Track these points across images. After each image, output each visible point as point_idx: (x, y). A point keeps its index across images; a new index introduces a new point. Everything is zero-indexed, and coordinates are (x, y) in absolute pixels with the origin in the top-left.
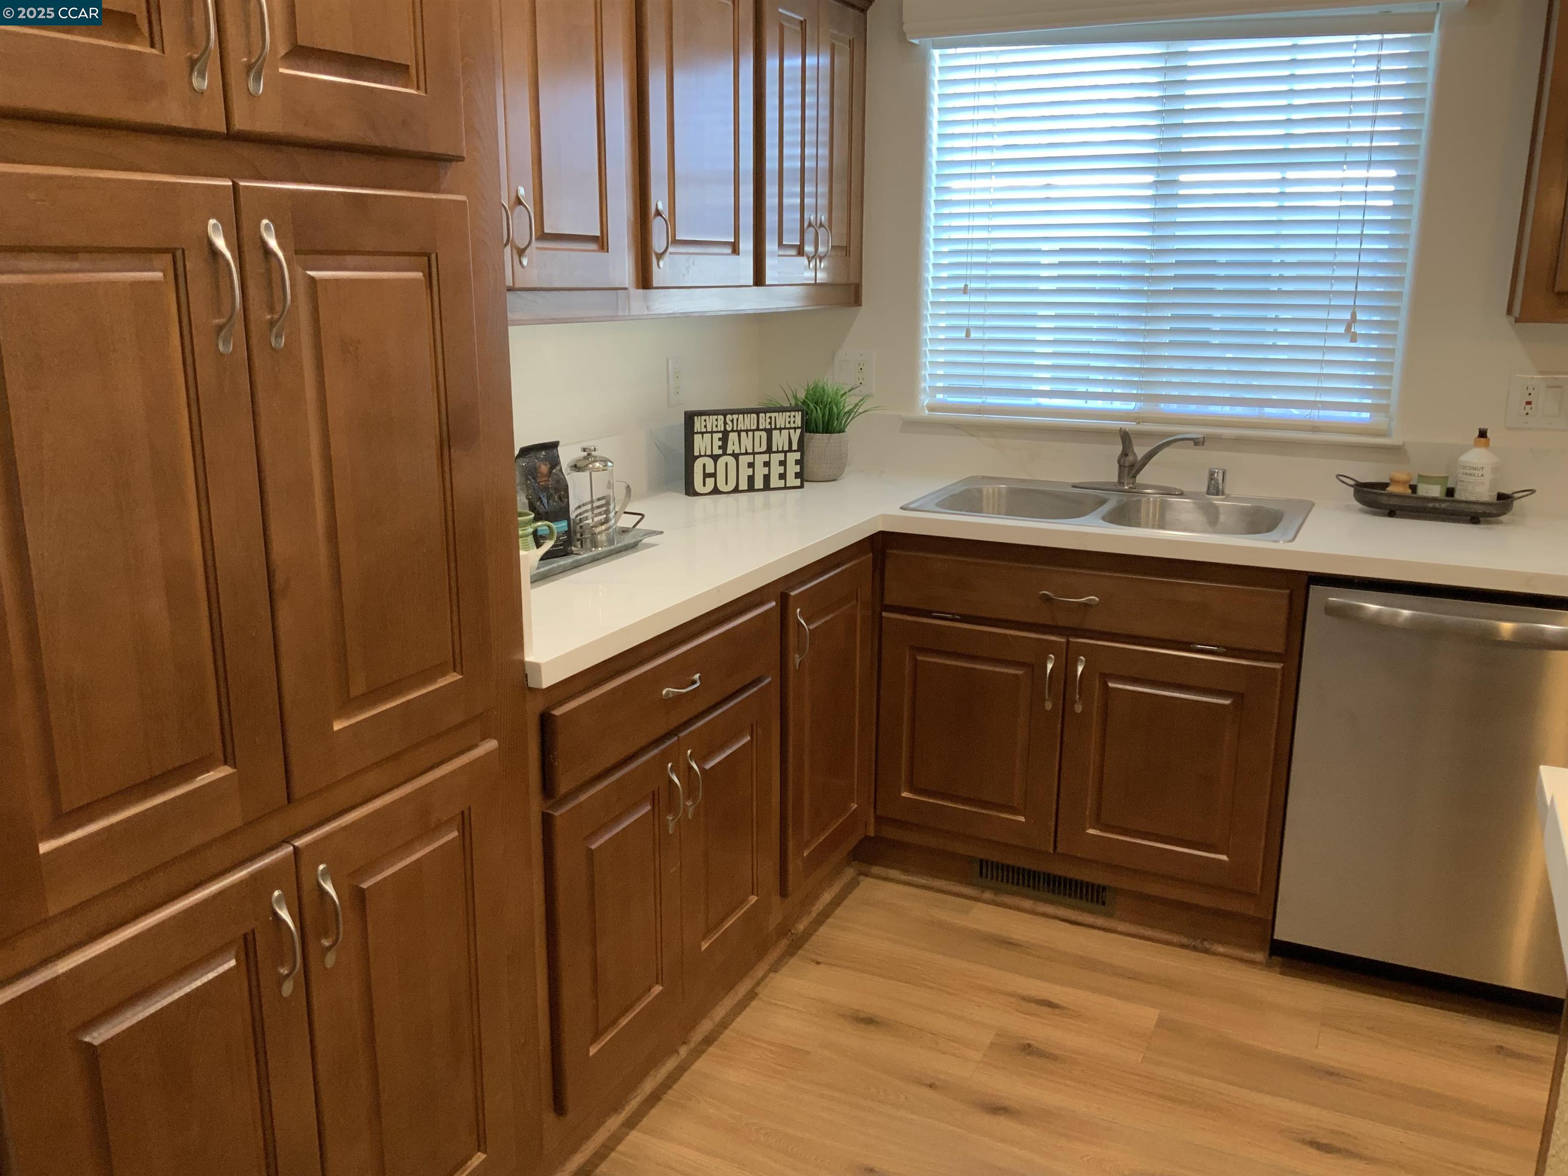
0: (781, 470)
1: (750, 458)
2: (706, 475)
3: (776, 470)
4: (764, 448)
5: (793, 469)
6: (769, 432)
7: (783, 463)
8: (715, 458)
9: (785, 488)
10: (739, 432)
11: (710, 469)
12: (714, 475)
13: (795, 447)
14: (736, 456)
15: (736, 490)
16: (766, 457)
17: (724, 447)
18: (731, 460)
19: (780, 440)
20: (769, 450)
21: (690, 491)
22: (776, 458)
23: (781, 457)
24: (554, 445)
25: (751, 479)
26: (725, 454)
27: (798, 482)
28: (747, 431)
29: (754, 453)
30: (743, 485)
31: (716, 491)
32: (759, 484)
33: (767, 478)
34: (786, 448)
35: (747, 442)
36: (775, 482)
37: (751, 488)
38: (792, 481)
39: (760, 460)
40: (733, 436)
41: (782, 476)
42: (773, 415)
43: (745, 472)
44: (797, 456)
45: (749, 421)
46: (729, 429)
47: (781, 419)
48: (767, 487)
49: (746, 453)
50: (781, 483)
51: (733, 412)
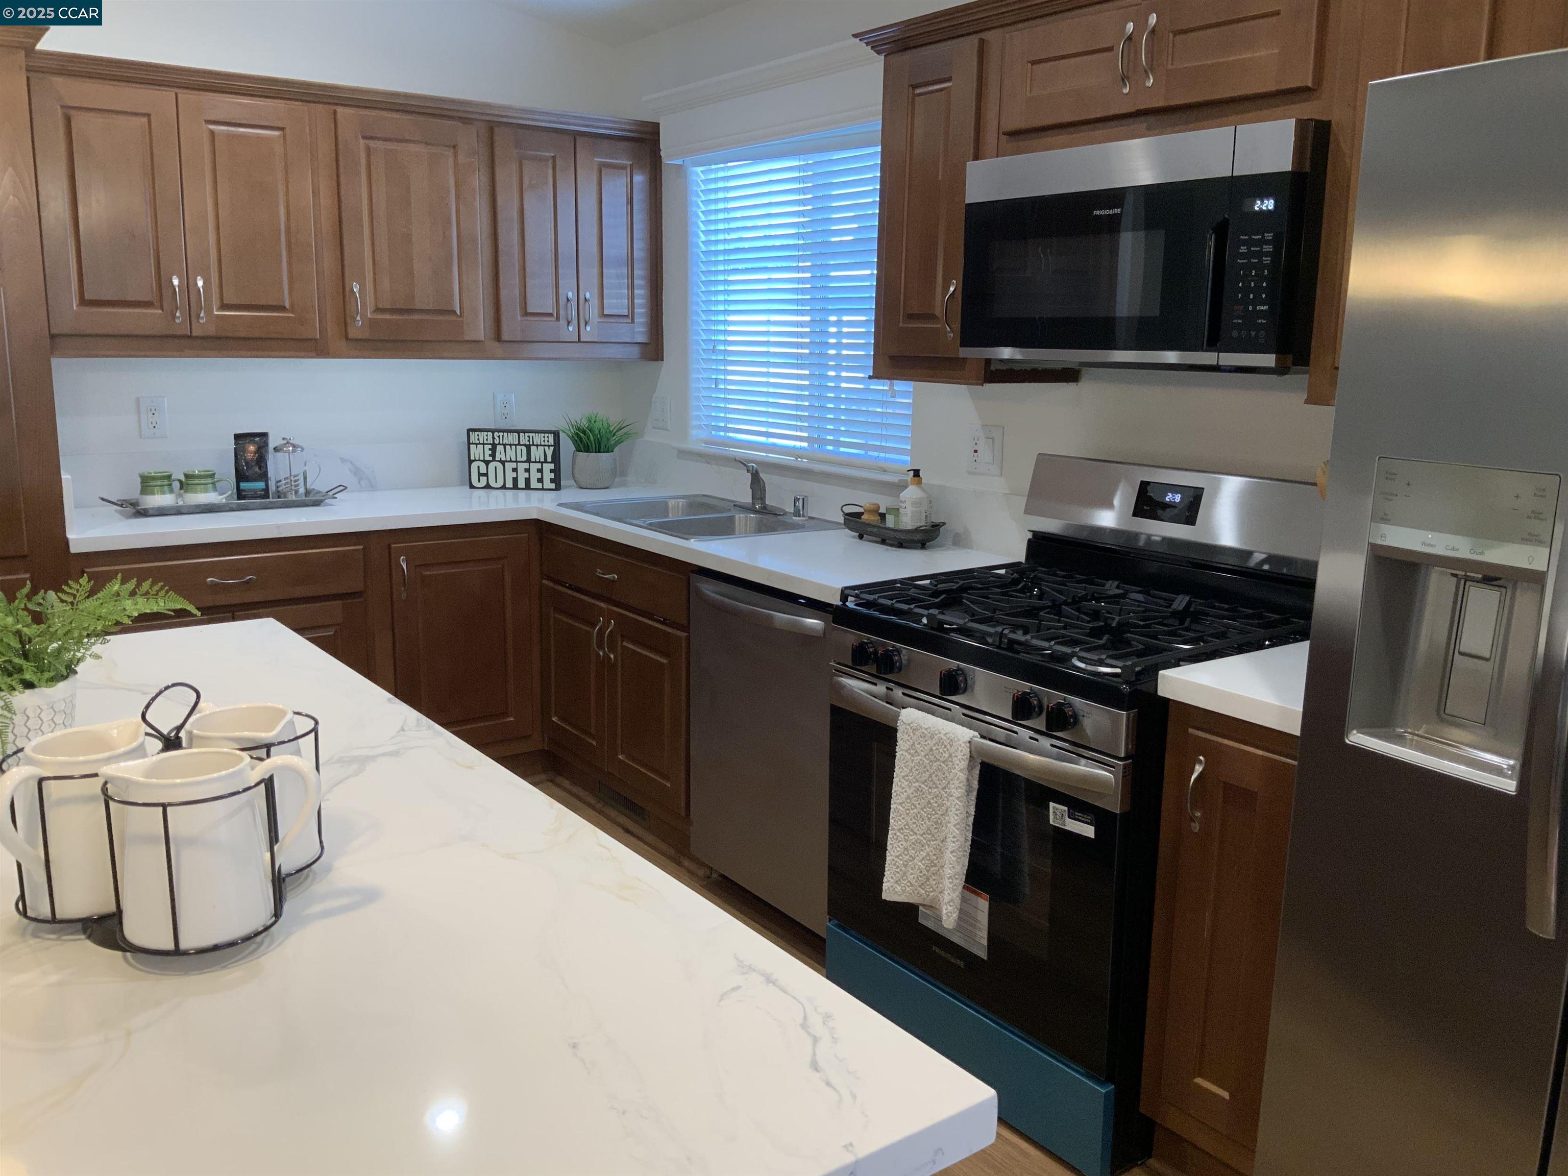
0: (539, 475)
1: (514, 465)
2: (480, 475)
3: (535, 475)
4: (525, 458)
5: (548, 476)
6: (528, 447)
7: (540, 471)
8: (487, 463)
9: (543, 489)
10: (505, 445)
11: (483, 470)
12: (486, 475)
13: (549, 459)
14: (503, 463)
15: (504, 487)
16: (526, 465)
17: (493, 455)
18: (500, 466)
19: (537, 453)
20: (529, 460)
21: (472, 487)
22: (534, 467)
23: (539, 466)
24: (264, 435)
25: (515, 480)
26: (494, 460)
27: (553, 486)
28: (510, 445)
29: (516, 462)
30: (509, 484)
31: (488, 486)
32: (521, 484)
33: (528, 480)
34: (542, 460)
35: (511, 453)
36: (534, 484)
37: (515, 486)
38: (548, 484)
39: (522, 467)
40: (500, 448)
41: (540, 480)
42: (531, 435)
43: (510, 475)
44: (552, 466)
45: (512, 438)
46: (496, 442)
47: (537, 439)
48: (528, 486)
49: (511, 461)
50: (540, 486)
51: (499, 431)
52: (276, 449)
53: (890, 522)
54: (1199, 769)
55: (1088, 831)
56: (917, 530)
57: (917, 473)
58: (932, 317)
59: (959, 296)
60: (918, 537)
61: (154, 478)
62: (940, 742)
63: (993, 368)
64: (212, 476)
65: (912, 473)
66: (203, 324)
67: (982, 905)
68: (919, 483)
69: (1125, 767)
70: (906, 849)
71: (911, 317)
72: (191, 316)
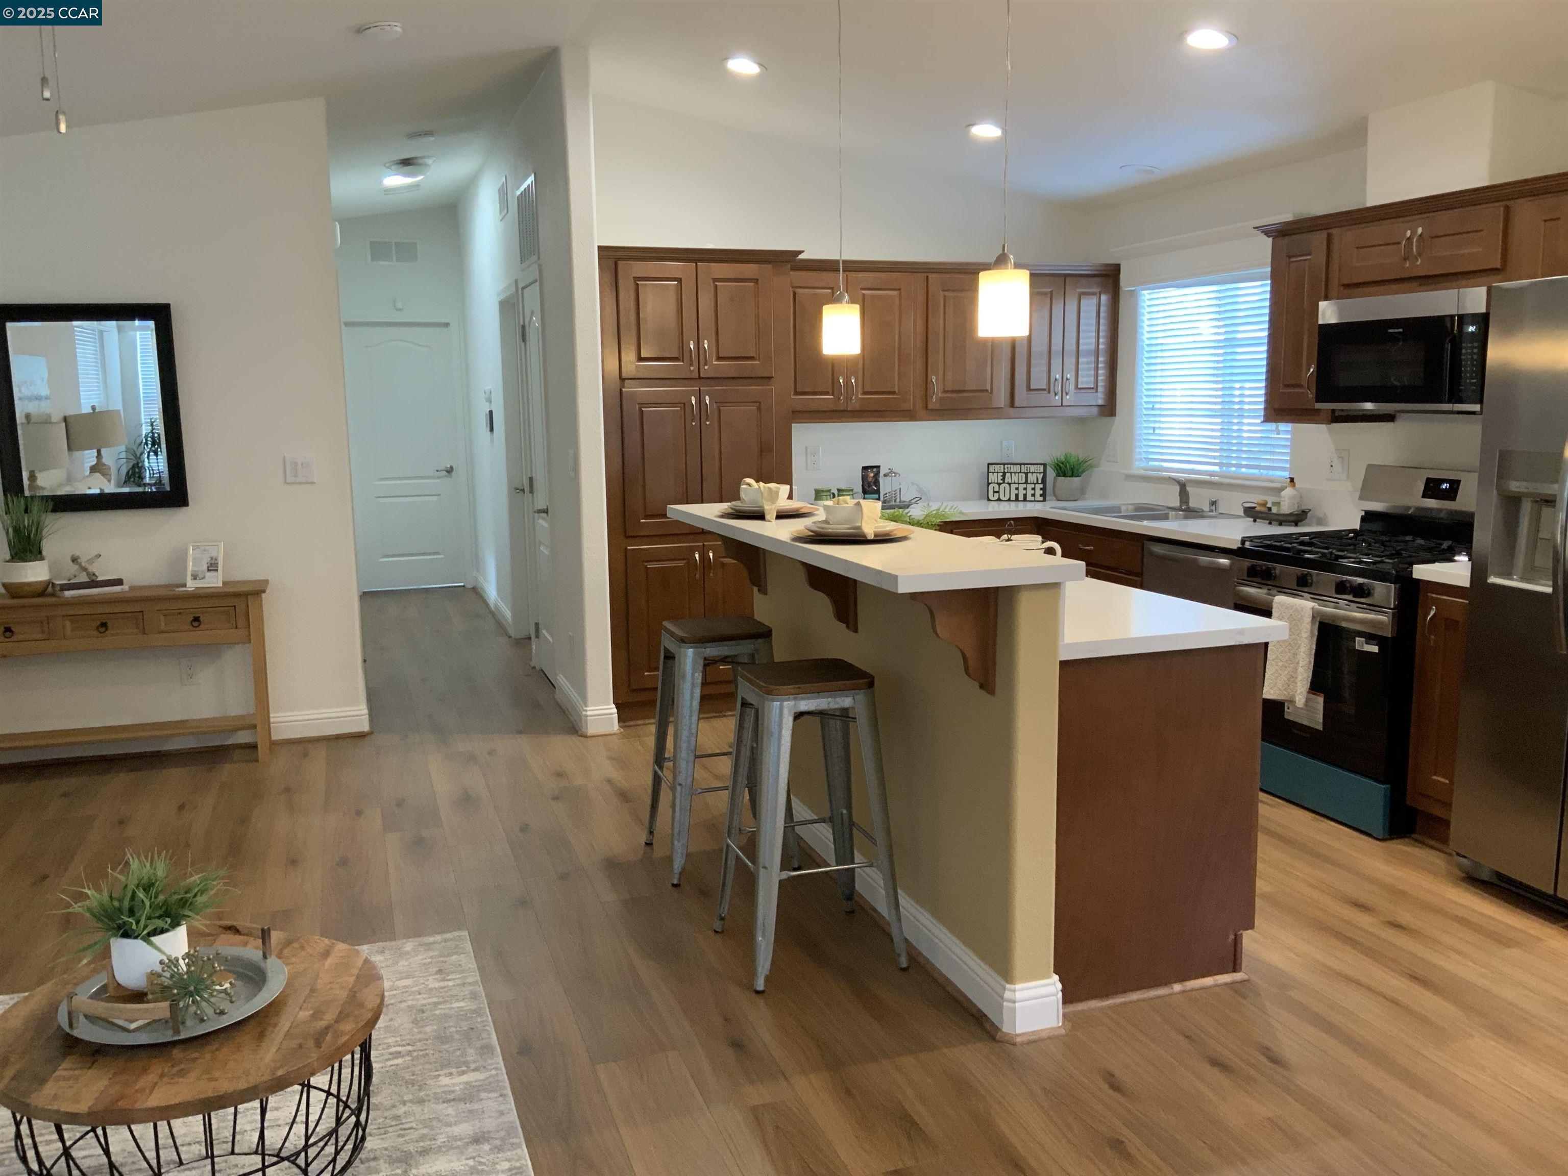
0: (1033, 492)
1: (1016, 486)
2: (995, 492)
3: (1030, 492)
4: (1024, 481)
5: (1039, 492)
6: (1026, 474)
7: (1034, 489)
8: (999, 484)
9: (1035, 501)
10: (1011, 473)
11: (996, 489)
12: (998, 492)
13: (1040, 481)
14: (1009, 484)
15: (1009, 500)
16: (1025, 486)
17: (1003, 479)
18: (1007, 486)
19: (1032, 478)
20: (1026, 482)
21: (989, 500)
22: (1030, 487)
23: (1033, 486)
24: (878, 467)
25: (1017, 495)
26: (1004, 483)
27: (1041, 499)
28: (1015, 473)
29: (1019, 484)
30: (1013, 498)
31: (999, 500)
32: (1021, 497)
33: (1025, 495)
34: (1035, 482)
35: (1015, 478)
36: (1029, 498)
37: (1017, 499)
38: (1038, 498)
39: (1021, 487)
40: (1008, 475)
41: (1033, 495)
42: (1029, 466)
43: (1014, 492)
44: (1041, 486)
45: (1016, 468)
46: (1006, 471)
47: (1033, 468)
48: (1025, 500)
49: (1015, 483)
50: (1033, 499)
51: (1008, 464)
52: (885, 475)
53: (1274, 510)
54: (1432, 613)
55: (1375, 649)
56: (1291, 514)
57: (1292, 480)
58: (1301, 386)
59: (1315, 374)
60: (1292, 518)
61: (823, 491)
62: (1296, 610)
63: (1337, 414)
64: (852, 490)
65: (1289, 480)
66: (854, 404)
67: (1320, 700)
68: (1294, 486)
69: (1393, 613)
70: (1276, 670)
71: (1287, 386)
72: (848, 398)
